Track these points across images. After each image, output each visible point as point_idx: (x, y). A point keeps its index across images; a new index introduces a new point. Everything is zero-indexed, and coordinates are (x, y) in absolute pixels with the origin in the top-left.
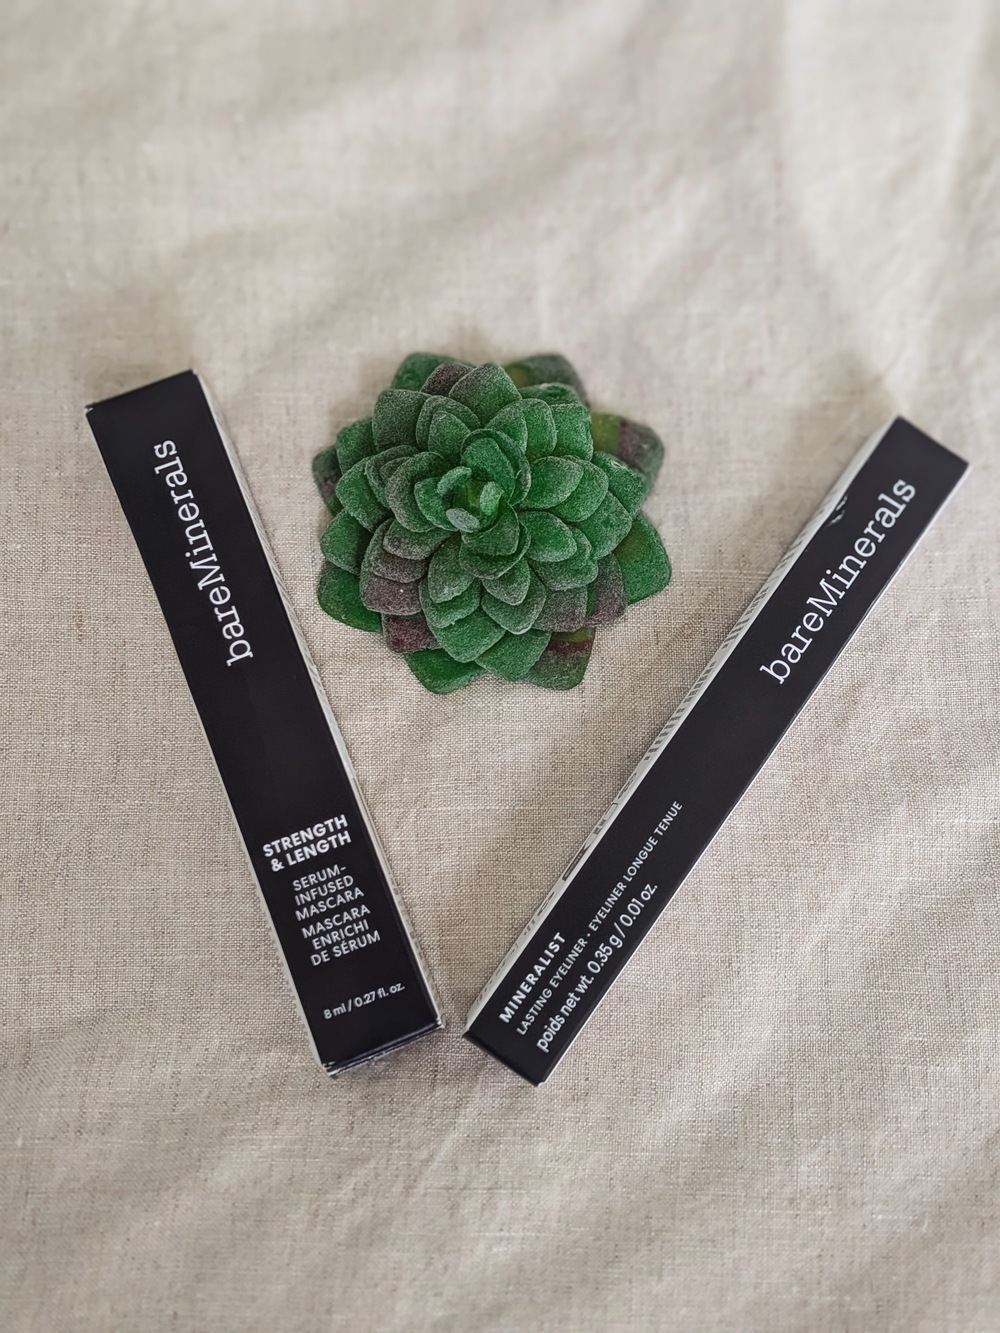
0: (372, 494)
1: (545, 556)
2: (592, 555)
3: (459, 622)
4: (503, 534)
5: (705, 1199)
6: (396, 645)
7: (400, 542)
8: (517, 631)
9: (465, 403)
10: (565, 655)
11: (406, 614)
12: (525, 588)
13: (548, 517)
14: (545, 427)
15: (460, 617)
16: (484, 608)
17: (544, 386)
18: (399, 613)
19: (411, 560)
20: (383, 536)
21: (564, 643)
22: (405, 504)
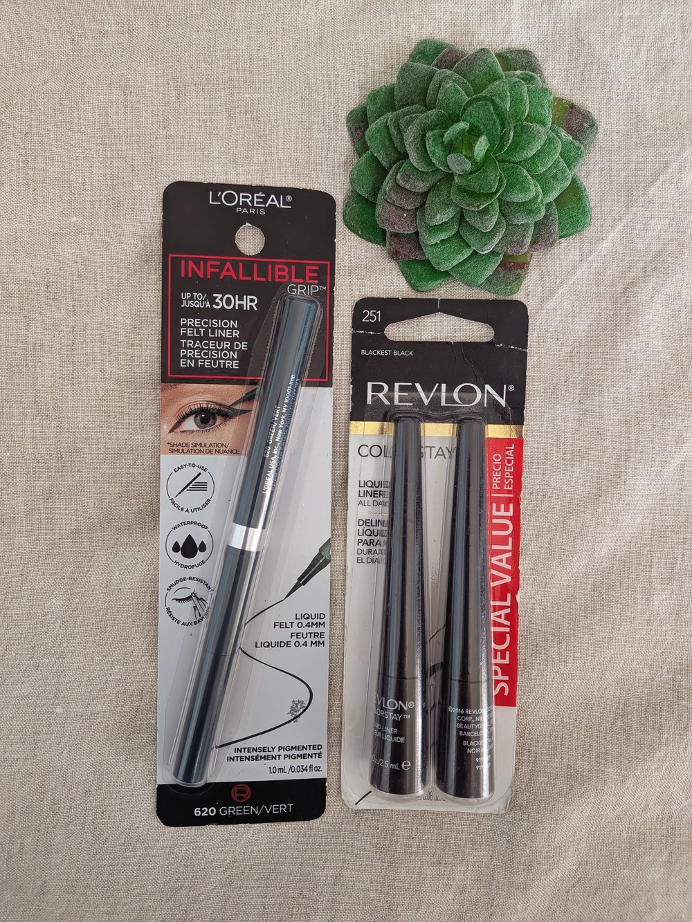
0: (391, 140)
1: (512, 197)
2: (542, 200)
3: (443, 241)
4: (486, 177)
5: (594, 620)
6: (394, 255)
7: (409, 178)
8: (482, 251)
9: (464, 76)
10: (510, 271)
11: (406, 232)
12: (494, 220)
13: (517, 168)
14: (521, 100)
15: (444, 237)
16: (461, 232)
17: (518, 72)
18: (401, 231)
19: (415, 192)
20: (397, 173)
21: (510, 263)
22: (418, 148)
